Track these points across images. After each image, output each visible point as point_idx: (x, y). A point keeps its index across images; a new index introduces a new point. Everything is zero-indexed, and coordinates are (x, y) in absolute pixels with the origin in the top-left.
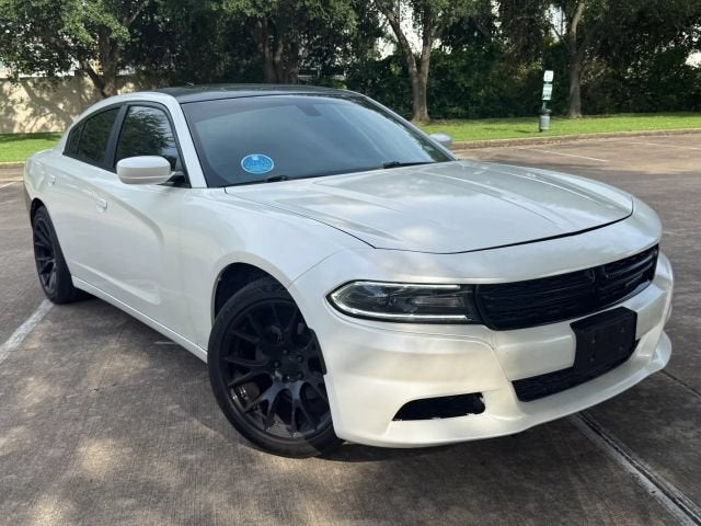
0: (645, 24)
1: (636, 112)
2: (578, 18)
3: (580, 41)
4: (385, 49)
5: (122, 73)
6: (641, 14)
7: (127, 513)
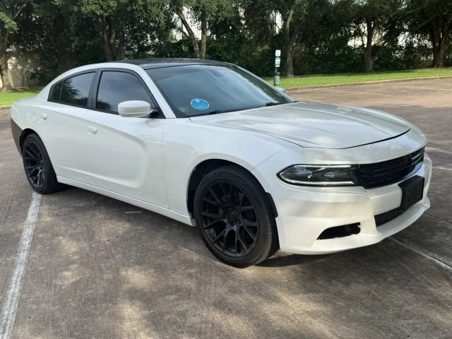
0: (325, 23)
1: (323, 73)
2: (289, 19)
3: (292, 32)
4: (177, 36)
5: (8, 50)
6: (324, 18)
7: (176, 302)
